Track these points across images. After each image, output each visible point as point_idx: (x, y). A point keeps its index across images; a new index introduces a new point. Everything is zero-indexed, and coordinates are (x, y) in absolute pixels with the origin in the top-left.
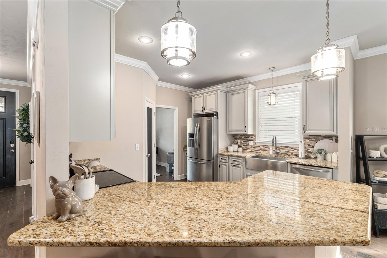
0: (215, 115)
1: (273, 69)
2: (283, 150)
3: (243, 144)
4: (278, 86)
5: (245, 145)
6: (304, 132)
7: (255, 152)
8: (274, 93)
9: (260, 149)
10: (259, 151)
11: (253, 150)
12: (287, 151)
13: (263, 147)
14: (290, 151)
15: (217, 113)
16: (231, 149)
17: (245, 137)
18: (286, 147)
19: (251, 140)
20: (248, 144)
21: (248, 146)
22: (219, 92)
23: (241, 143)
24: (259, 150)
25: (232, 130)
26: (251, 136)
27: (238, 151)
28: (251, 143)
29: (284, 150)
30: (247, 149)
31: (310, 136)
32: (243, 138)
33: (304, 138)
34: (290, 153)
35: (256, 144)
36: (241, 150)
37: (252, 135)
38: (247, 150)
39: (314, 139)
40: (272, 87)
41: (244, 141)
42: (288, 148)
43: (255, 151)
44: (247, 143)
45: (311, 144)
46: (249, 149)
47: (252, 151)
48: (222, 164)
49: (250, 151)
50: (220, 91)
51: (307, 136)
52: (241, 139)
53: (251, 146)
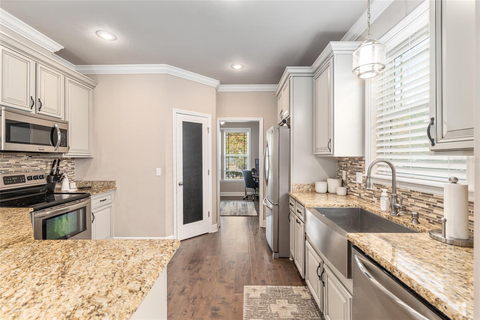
0: (285, 122)
2: (417, 204)
3: (349, 179)
5: (351, 182)
6: (433, 144)
7: (364, 199)
9: (372, 192)
10: (371, 199)
11: (362, 195)
12: (427, 207)
13: (377, 190)
14: (435, 211)
15: (289, 119)
16: (320, 187)
17: (351, 164)
18: (424, 194)
19: (360, 170)
20: (355, 180)
21: (355, 183)
22: (291, 80)
23: (346, 176)
24: (371, 196)
25: (318, 149)
26: (359, 162)
27: (336, 194)
28: (360, 178)
29: (421, 205)
30: (353, 191)
32: (348, 165)
34: (435, 216)
36: (343, 191)
37: (360, 159)
38: (354, 194)
41: (351, 173)
42: (430, 200)
43: (365, 198)
44: (354, 177)
46: (356, 191)
47: (360, 197)
48: (291, 214)
49: (358, 195)
52: (346, 169)
53: (360, 184)
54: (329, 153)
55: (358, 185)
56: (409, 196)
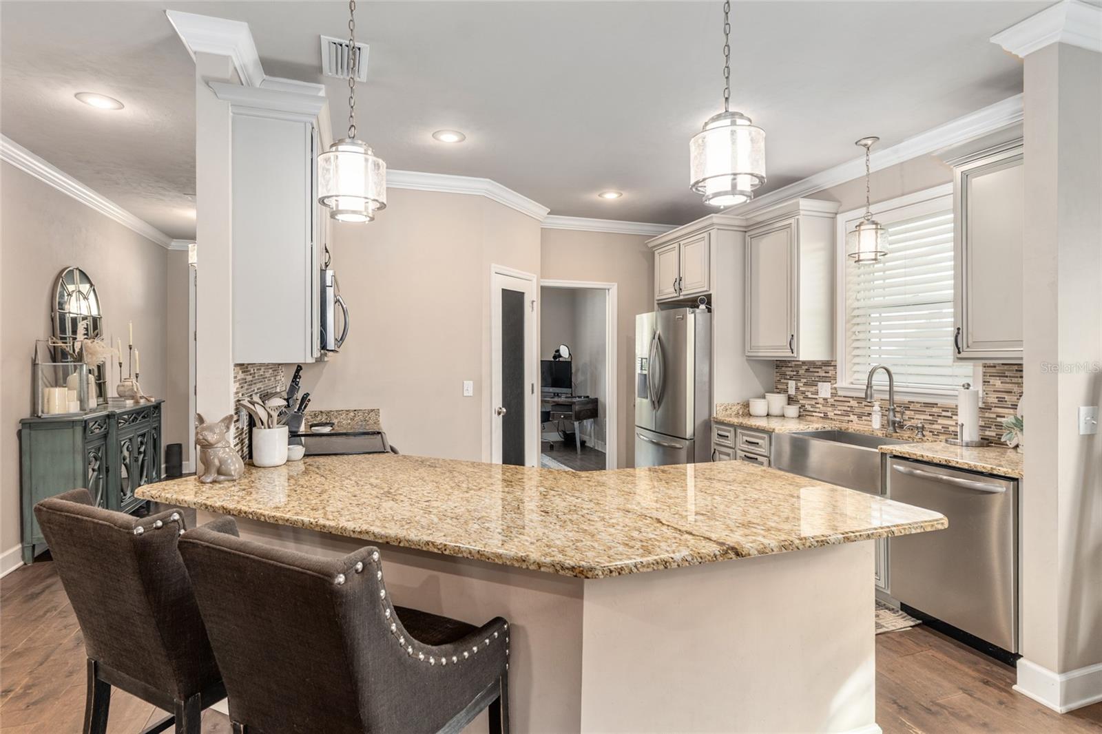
0: (702, 302)
1: (869, 142)
2: (917, 416)
3: (803, 393)
4: (903, 195)
5: (806, 398)
6: (959, 352)
7: (834, 420)
8: (874, 223)
9: (849, 409)
10: (846, 418)
11: (831, 414)
12: (931, 418)
13: (857, 405)
14: (940, 421)
15: (709, 297)
16: (759, 407)
17: (807, 370)
18: (927, 405)
19: (825, 379)
20: (817, 393)
21: (816, 399)
22: (713, 233)
23: (797, 388)
24: (846, 414)
25: (759, 348)
26: (824, 368)
27: (784, 416)
28: (824, 390)
29: (923, 417)
30: (812, 409)
31: (1006, 367)
32: (802, 372)
33: (985, 374)
34: (940, 427)
35: (840, 393)
36: (792, 411)
37: (827, 364)
38: (814, 414)
39: (1017, 377)
40: (869, 203)
41: (806, 384)
42: (934, 410)
43: (836, 417)
44: (812, 389)
45: (1007, 397)
46: (818, 410)
47: (826, 417)
48: (721, 453)
49: (822, 415)
50: (718, 229)
51: (995, 367)
52: (797, 378)
53: (825, 399)
54: (791, 354)
55: (821, 401)
56: (908, 408)
